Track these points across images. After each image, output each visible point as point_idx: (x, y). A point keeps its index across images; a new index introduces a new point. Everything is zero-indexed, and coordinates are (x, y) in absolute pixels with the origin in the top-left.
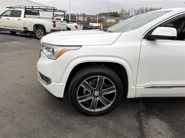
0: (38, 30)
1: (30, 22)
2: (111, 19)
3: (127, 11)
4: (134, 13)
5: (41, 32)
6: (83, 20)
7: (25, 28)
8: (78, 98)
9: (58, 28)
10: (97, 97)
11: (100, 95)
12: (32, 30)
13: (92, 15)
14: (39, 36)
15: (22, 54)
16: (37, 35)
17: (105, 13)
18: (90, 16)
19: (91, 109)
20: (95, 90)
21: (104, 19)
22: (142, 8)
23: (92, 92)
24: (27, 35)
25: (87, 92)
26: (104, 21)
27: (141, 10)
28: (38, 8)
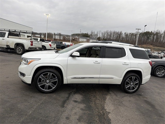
0: (18, 47)
1: (12, 41)
2: (83, 39)
3: (96, 33)
4: (101, 35)
5: (21, 49)
6: (59, 39)
7: (7, 46)
8: (38, 83)
9: (35, 46)
10: (48, 83)
11: (50, 82)
12: (13, 47)
13: (67, 35)
14: (19, 52)
15: (6, 65)
16: (17, 51)
17: (78, 34)
18: (65, 36)
19: (45, 89)
20: (47, 80)
21: (77, 38)
22: (107, 31)
23: (45, 80)
24: (8, 51)
25: (43, 81)
26: (77, 40)
27: (106, 32)
28: (20, 31)
